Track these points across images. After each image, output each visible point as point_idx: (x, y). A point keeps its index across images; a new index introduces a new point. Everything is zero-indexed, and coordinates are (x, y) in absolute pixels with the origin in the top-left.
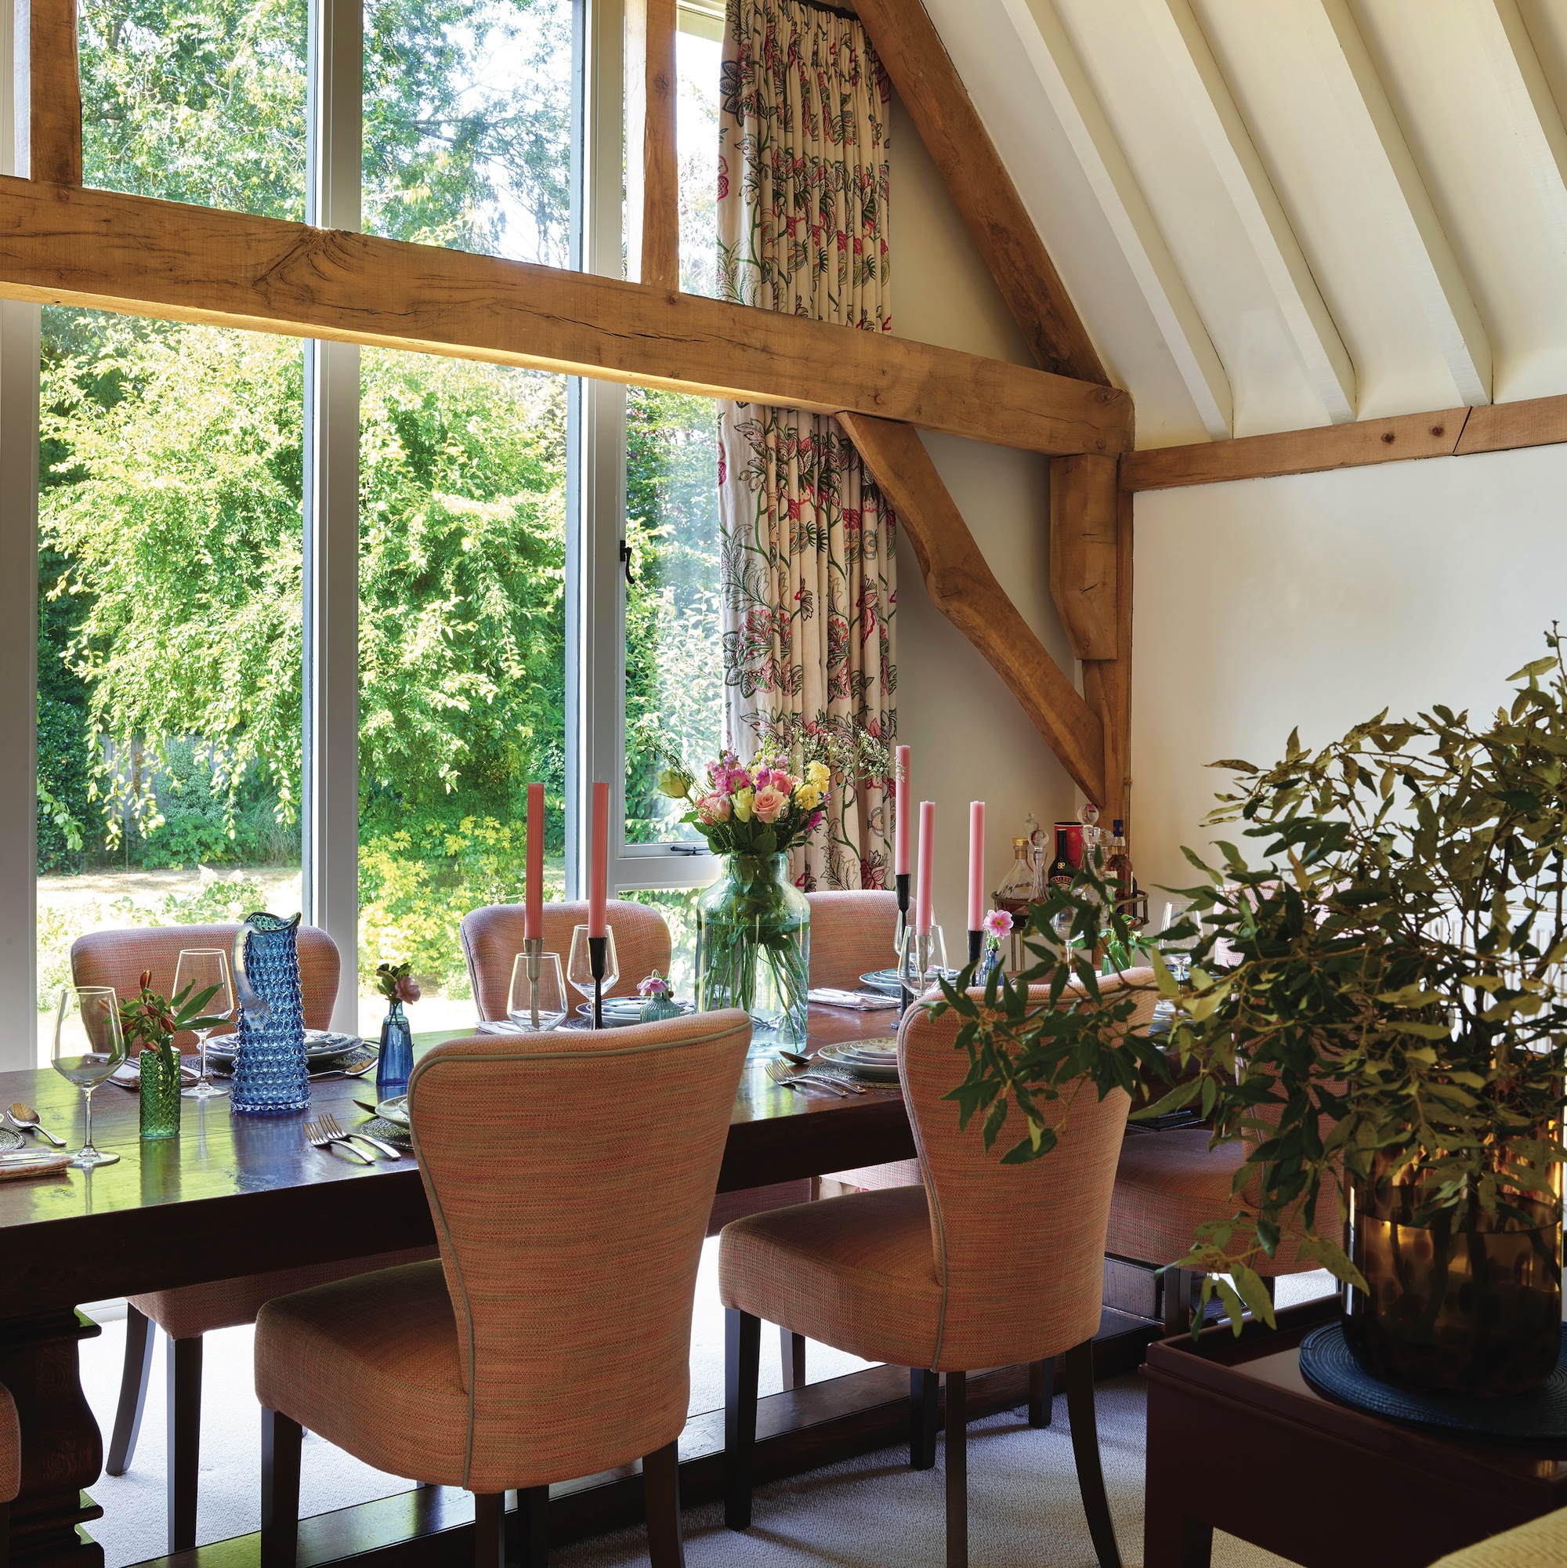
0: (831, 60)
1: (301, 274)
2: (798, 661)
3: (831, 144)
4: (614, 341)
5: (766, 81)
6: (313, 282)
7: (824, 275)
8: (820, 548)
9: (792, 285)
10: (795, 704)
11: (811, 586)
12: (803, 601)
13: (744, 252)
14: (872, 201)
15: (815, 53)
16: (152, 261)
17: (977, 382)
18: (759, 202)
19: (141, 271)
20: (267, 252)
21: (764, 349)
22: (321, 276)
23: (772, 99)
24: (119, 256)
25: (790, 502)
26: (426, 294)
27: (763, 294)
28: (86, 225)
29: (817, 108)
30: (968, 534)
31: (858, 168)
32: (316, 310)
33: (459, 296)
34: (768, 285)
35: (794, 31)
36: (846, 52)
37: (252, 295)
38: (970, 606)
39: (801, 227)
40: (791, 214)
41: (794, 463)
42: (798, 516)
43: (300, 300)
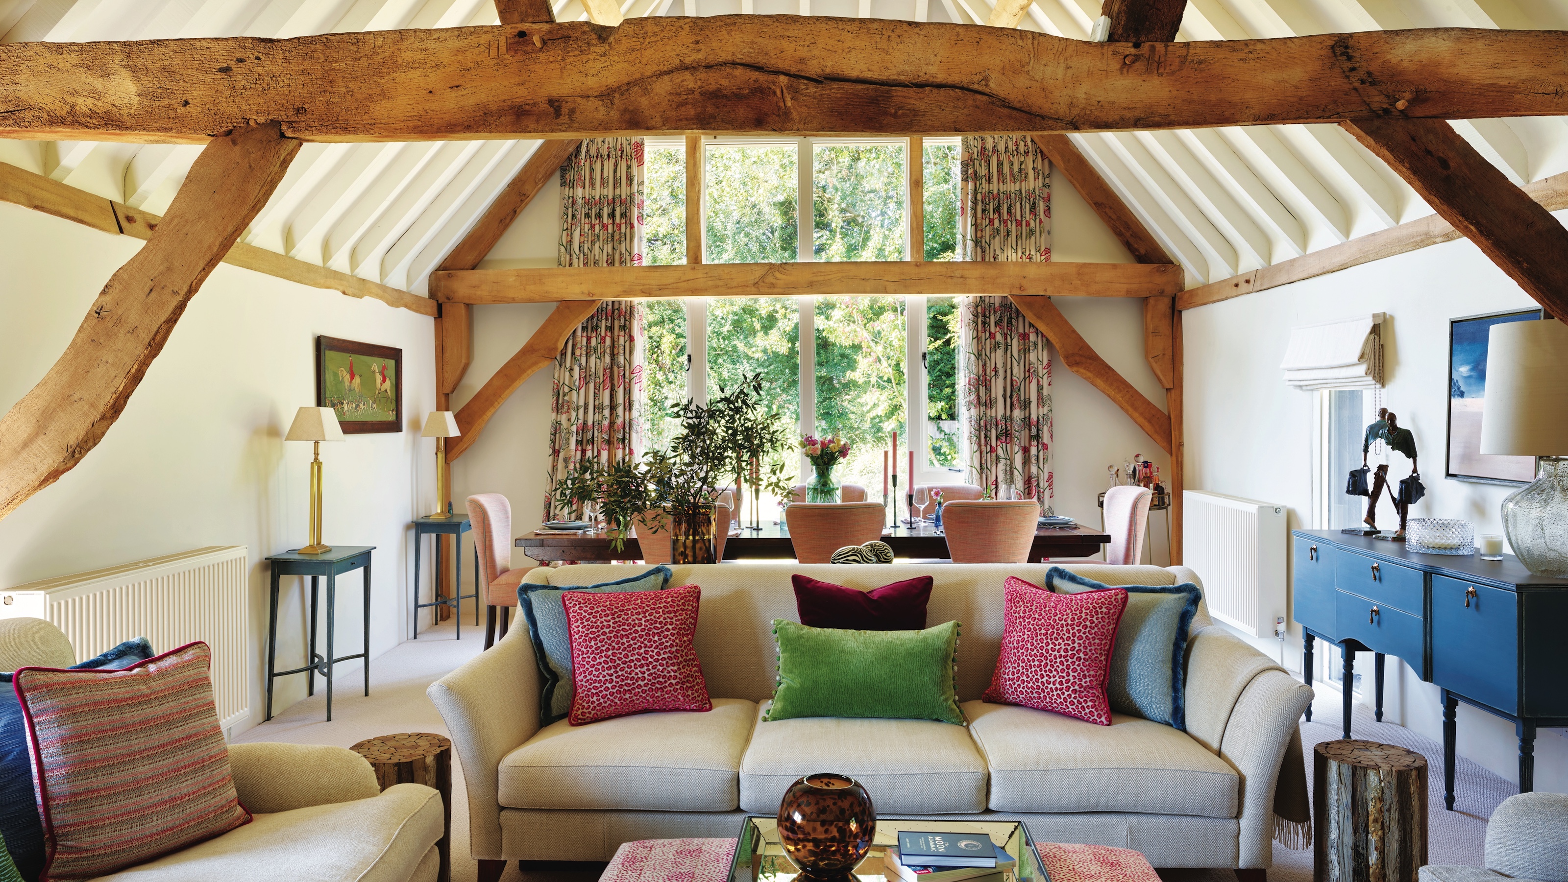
0: (1015, 148)
1: (770, 279)
2: (993, 395)
3: (1012, 184)
4: (892, 284)
5: (980, 165)
6: (774, 281)
7: (1009, 239)
8: (1006, 350)
9: (992, 246)
10: (991, 413)
11: (1000, 365)
12: (996, 372)
13: (969, 237)
14: (1034, 203)
15: (1006, 148)
16: (720, 283)
17: (1079, 274)
18: (975, 216)
19: (717, 287)
20: (758, 273)
21: (962, 277)
22: (777, 279)
23: (983, 171)
24: (710, 283)
25: (990, 333)
26: (815, 279)
27: (976, 253)
28: (700, 276)
29: (1006, 169)
30: (1081, 338)
31: (1027, 191)
32: (776, 290)
33: (827, 278)
34: (979, 249)
35: (994, 142)
36: (1022, 144)
37: (753, 289)
38: (1085, 369)
39: (996, 223)
40: (991, 217)
41: (992, 317)
42: (994, 338)
43: (769, 287)
